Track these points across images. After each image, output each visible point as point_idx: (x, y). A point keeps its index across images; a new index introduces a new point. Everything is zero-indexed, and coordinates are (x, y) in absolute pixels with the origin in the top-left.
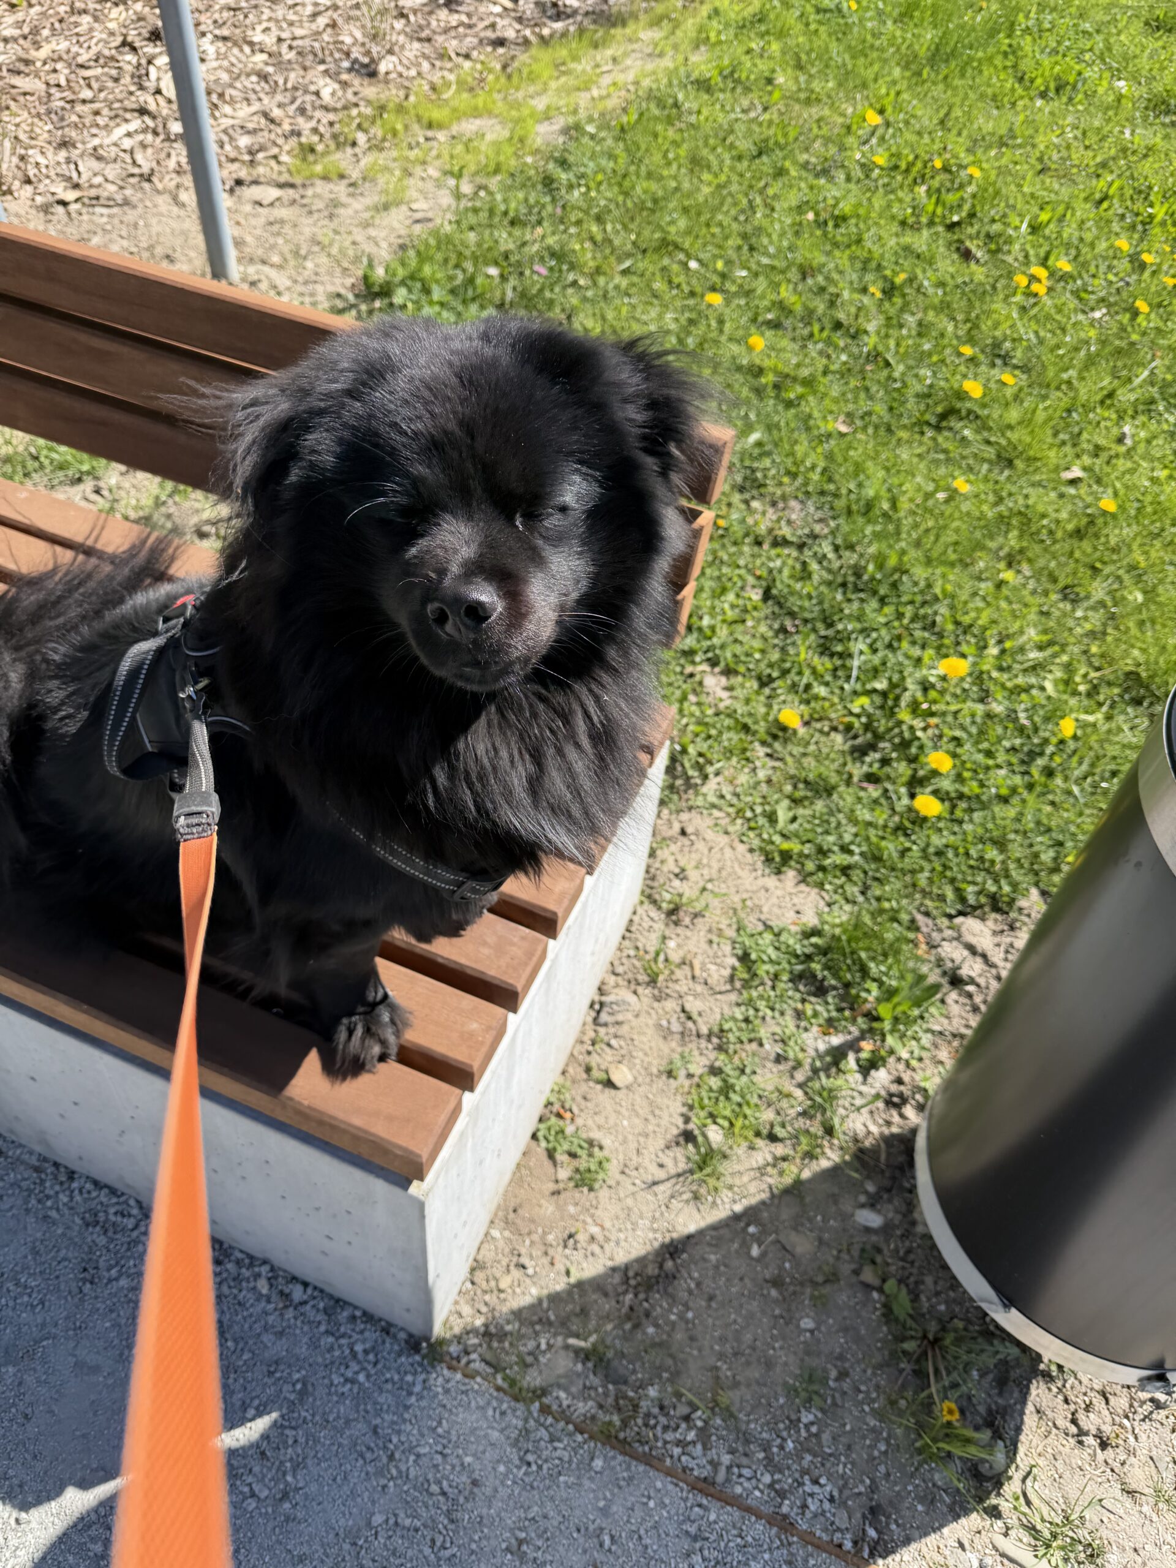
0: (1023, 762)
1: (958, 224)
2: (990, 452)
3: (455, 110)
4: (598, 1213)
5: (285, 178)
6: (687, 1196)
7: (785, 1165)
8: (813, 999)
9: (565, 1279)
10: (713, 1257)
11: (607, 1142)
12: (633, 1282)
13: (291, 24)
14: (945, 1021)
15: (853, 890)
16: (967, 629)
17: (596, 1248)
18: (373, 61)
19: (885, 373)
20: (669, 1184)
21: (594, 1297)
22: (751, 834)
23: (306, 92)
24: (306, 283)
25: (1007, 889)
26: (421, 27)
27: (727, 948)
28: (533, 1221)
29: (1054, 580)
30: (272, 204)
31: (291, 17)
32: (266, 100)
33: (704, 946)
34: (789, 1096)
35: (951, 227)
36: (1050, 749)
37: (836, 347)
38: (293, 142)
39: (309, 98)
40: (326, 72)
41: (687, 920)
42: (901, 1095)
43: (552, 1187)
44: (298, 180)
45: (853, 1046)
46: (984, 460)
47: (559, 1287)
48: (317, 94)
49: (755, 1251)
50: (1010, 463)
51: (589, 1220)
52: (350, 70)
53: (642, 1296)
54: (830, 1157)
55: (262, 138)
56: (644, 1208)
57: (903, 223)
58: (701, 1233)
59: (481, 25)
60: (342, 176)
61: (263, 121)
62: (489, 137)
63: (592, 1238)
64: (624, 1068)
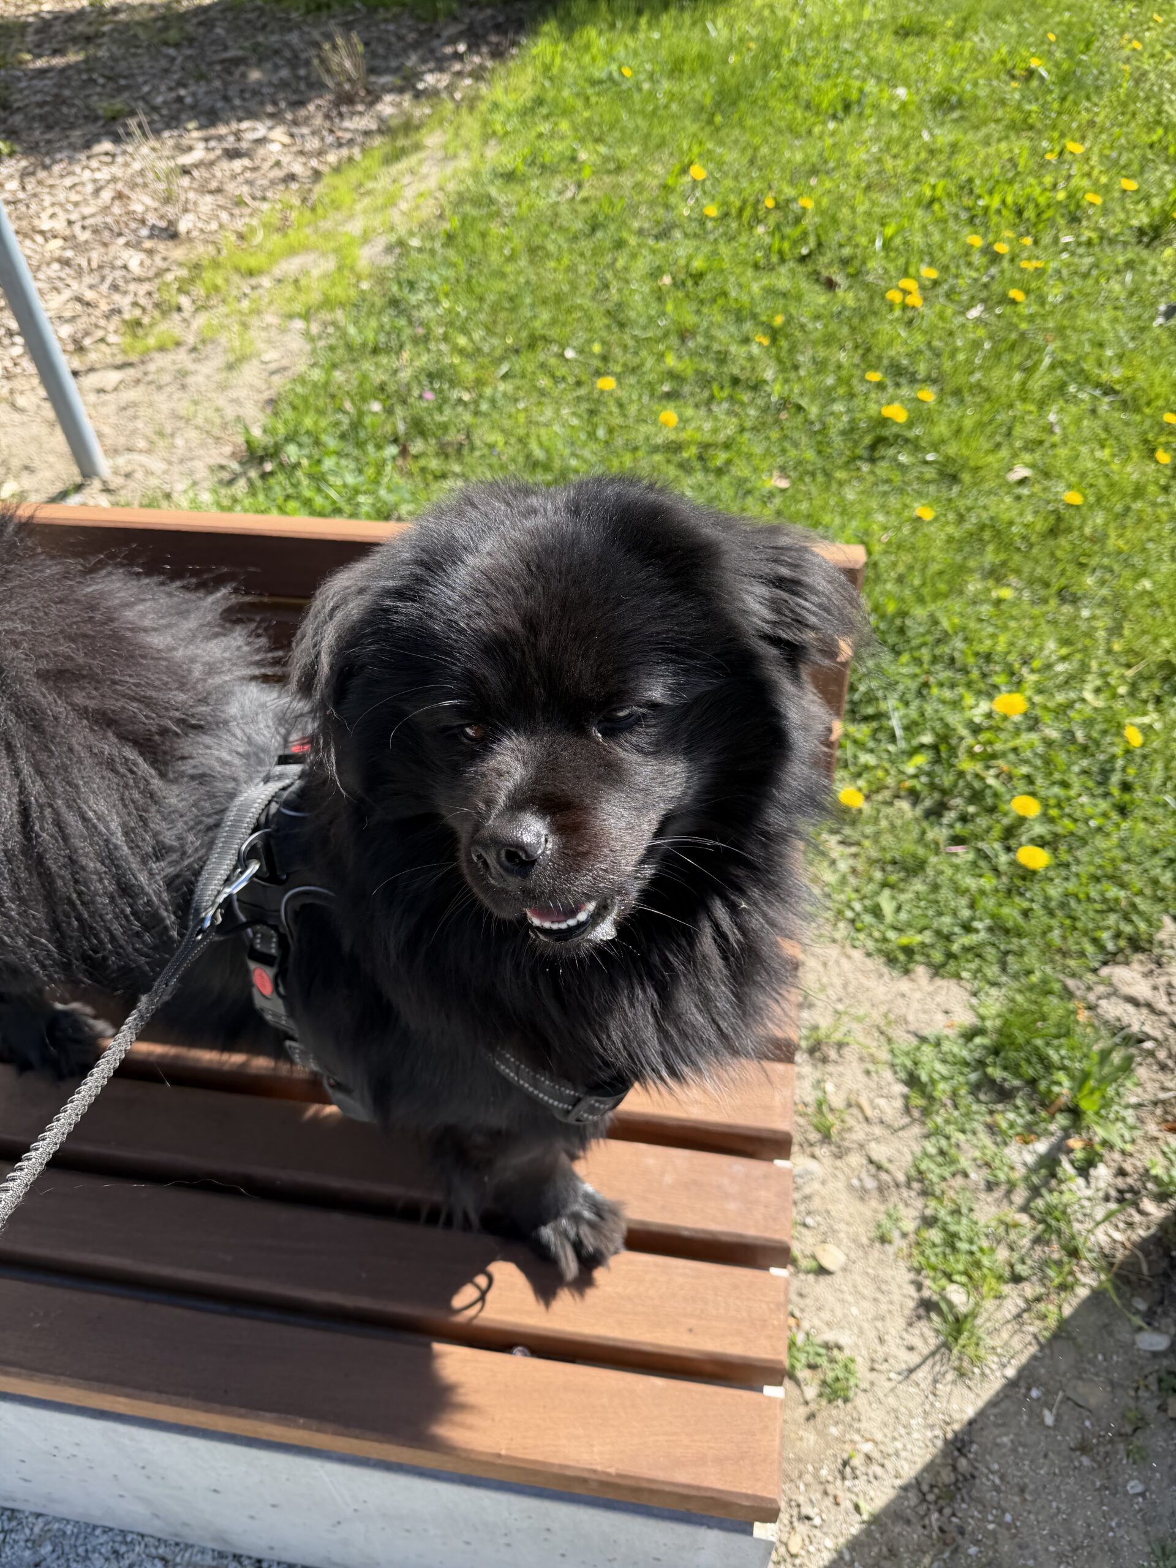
0: (1100, 784)
1: (809, 255)
2: (930, 473)
3: (271, 254)
4: (864, 1425)
5: (120, 359)
6: (951, 1376)
7: (1042, 1307)
8: (1000, 1107)
9: (857, 1518)
10: (1005, 1439)
11: (843, 1340)
12: (931, 1497)
13: (76, 204)
14: (1139, 1090)
15: (993, 971)
16: (988, 657)
17: (879, 1471)
18: (170, 222)
19: (800, 418)
20: (926, 1368)
21: (897, 1530)
22: (862, 936)
23: (113, 268)
24: (182, 461)
25: (1143, 926)
26: (207, 181)
27: (888, 1075)
28: (799, 1460)
29: (1047, 585)
30: (116, 389)
31: (74, 197)
32: (75, 285)
33: (862, 1078)
34: (1016, 1225)
35: (803, 259)
36: (1120, 763)
37: (742, 404)
38: (115, 321)
39: (118, 273)
40: (127, 244)
41: (833, 1054)
42: (1131, 1190)
43: (803, 1411)
44: (134, 358)
45: (1060, 1148)
46: (929, 482)
47: (855, 1530)
48: (125, 267)
49: (1049, 1419)
50: (954, 479)
51: (857, 1438)
52: (151, 237)
53: (947, 1511)
54: (1087, 1282)
55: (82, 323)
56: (911, 1405)
57: (756, 266)
58: (982, 1414)
59: (266, 166)
60: (178, 344)
61: (78, 306)
62: (315, 273)
63: (869, 1458)
64: (831, 1247)
